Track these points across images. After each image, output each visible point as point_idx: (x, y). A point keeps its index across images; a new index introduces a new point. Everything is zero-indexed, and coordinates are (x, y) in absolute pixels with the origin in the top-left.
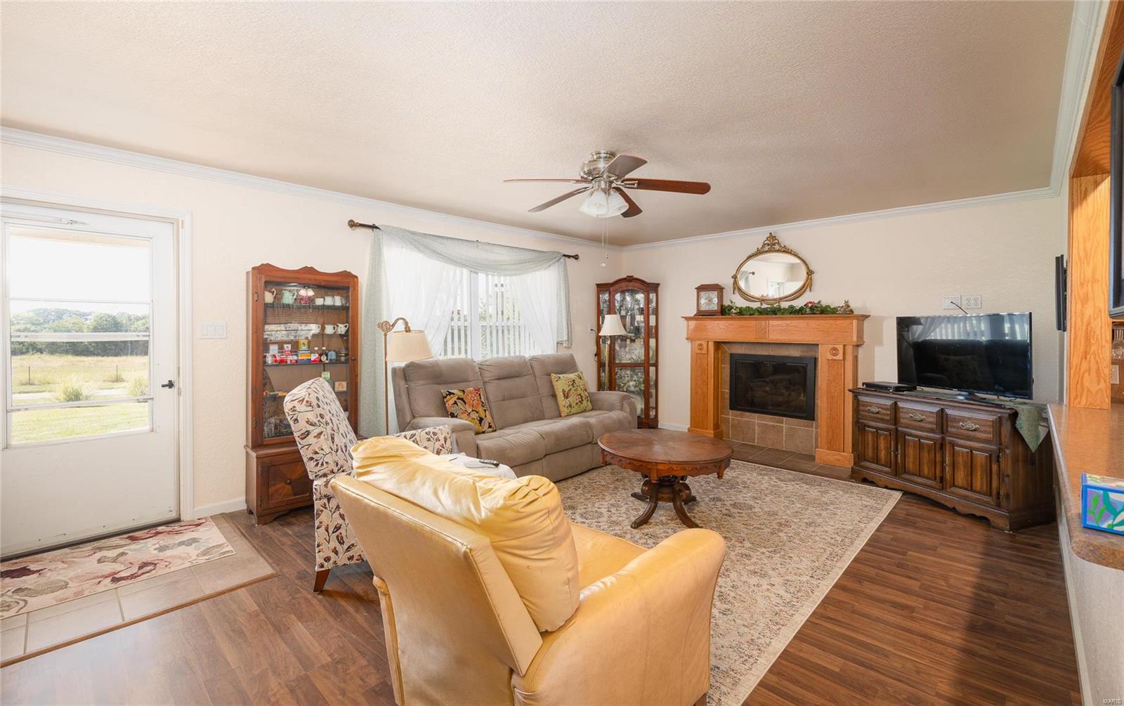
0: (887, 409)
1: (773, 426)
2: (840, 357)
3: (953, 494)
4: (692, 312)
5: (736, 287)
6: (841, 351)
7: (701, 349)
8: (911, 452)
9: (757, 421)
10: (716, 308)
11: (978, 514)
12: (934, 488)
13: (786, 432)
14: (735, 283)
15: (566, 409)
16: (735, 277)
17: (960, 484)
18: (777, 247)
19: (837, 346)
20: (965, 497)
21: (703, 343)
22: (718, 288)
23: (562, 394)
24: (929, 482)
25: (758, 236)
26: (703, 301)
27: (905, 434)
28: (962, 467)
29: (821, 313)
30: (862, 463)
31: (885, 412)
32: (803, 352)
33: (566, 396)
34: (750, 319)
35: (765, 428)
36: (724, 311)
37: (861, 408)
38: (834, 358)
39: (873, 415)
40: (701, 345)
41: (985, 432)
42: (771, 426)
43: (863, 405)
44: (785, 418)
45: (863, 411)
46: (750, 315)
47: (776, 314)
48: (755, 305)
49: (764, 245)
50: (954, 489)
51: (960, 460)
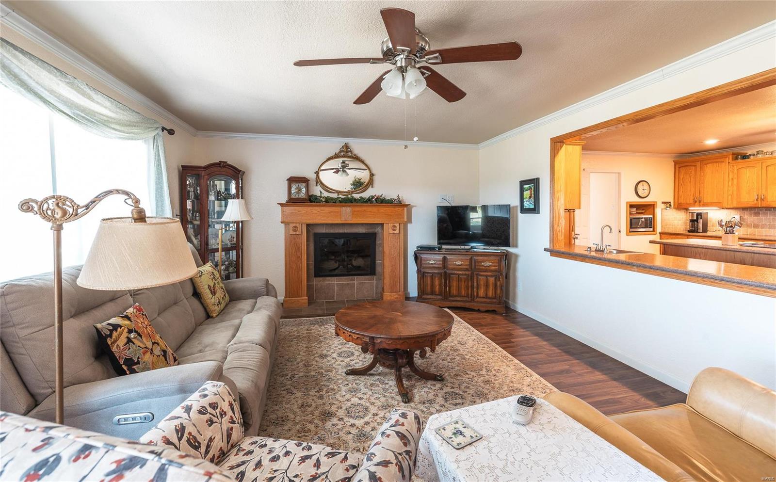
0: (440, 261)
1: (348, 284)
2: (397, 231)
3: (478, 302)
4: (284, 199)
5: (318, 181)
6: (398, 228)
7: (295, 231)
8: (454, 284)
9: (335, 282)
10: (304, 197)
11: (491, 309)
12: (468, 301)
13: (357, 287)
14: (318, 177)
15: (216, 307)
16: (317, 173)
17: (482, 296)
18: (350, 154)
19: (395, 224)
20: (485, 302)
21: (297, 225)
22: (304, 180)
23: (208, 291)
24: (465, 299)
25: (335, 144)
26: (293, 190)
27: (450, 274)
28: (482, 287)
29: (381, 203)
30: (423, 297)
31: (439, 263)
32: (367, 229)
33: (214, 293)
34: (333, 206)
35: (342, 287)
36: (312, 200)
37: (423, 262)
38: (394, 232)
39: (431, 266)
40: (296, 227)
41: (494, 266)
42: (345, 284)
43: (424, 260)
44: (356, 277)
45: (425, 264)
46: (333, 202)
47: (352, 203)
48: (335, 196)
49: (340, 152)
50: (478, 300)
51: (482, 283)
